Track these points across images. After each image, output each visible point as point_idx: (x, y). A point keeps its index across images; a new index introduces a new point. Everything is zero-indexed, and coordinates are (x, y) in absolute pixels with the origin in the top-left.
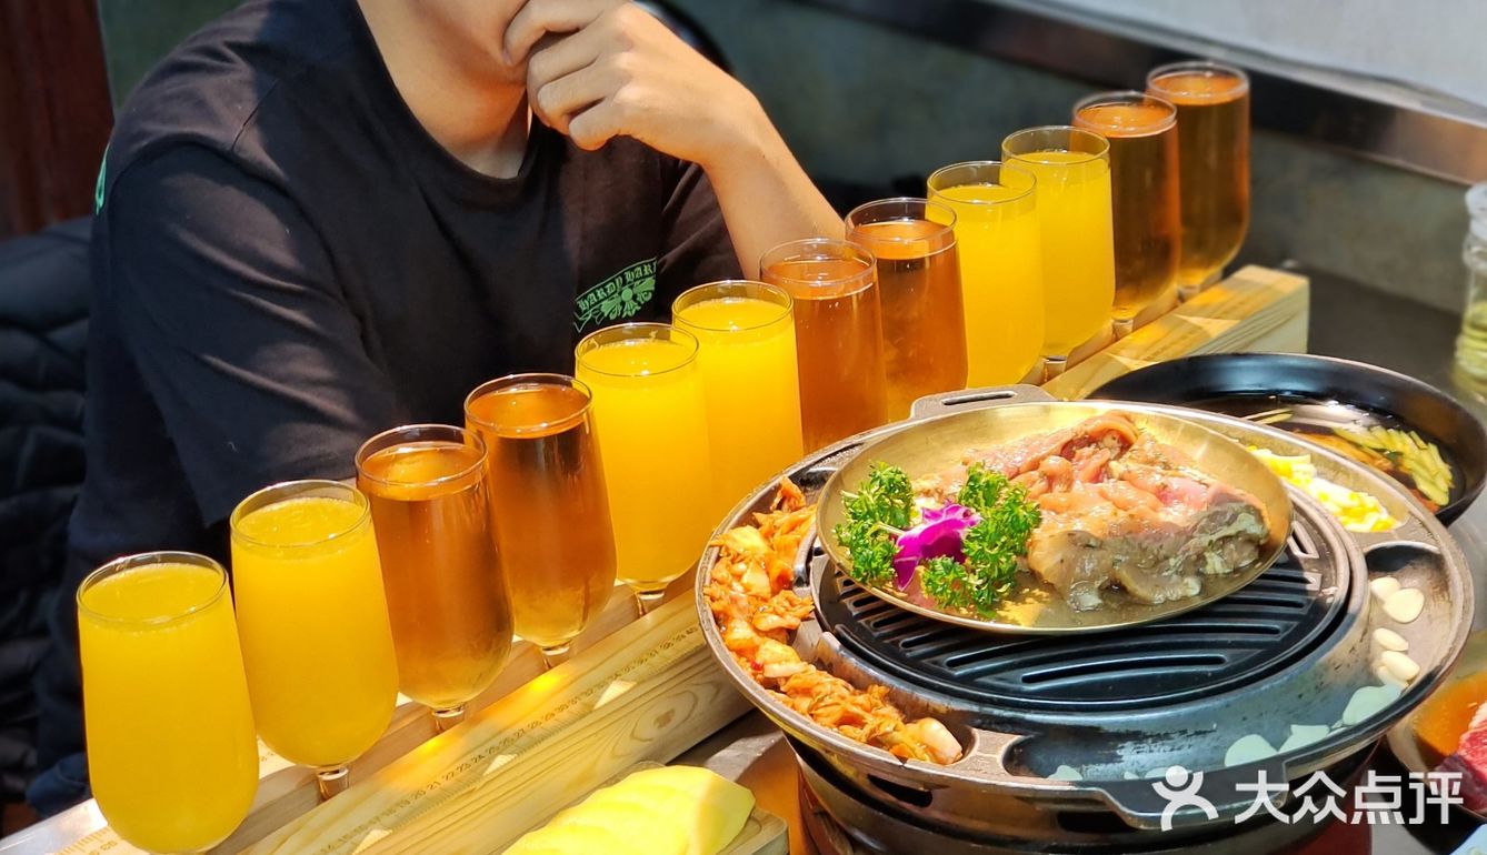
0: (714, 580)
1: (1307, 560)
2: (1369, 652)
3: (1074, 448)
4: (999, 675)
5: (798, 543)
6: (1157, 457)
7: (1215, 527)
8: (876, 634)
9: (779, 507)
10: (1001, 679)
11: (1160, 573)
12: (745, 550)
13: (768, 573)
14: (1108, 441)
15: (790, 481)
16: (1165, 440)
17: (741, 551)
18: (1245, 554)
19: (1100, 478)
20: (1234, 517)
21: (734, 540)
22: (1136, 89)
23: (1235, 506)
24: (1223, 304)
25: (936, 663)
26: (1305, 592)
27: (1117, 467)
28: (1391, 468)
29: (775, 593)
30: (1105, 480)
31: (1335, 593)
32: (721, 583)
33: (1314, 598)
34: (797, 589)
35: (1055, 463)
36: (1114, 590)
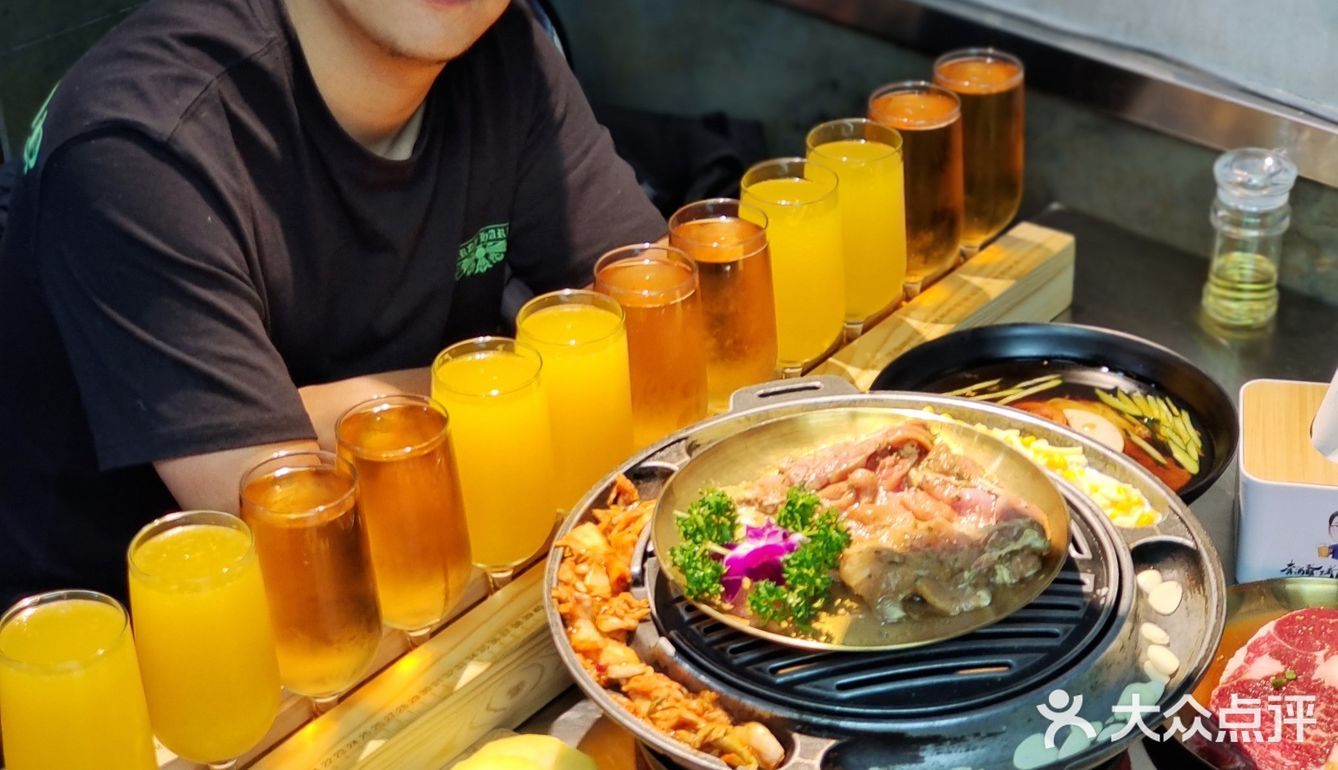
0: (560, 581)
1: (1082, 561)
2: (1136, 647)
3: (878, 459)
4: (815, 683)
5: (634, 544)
6: (952, 467)
7: (1003, 542)
8: (707, 640)
9: (615, 502)
10: (817, 687)
11: (957, 584)
12: (587, 550)
13: (608, 573)
14: (908, 449)
15: (624, 477)
16: (958, 448)
17: (583, 551)
18: (1030, 565)
19: (902, 487)
20: (1021, 532)
21: (577, 542)
22: (926, 80)
23: (1021, 522)
24: (1000, 263)
25: (759, 670)
26: (1081, 594)
27: (916, 476)
28: (1149, 436)
29: (615, 593)
30: (906, 489)
31: (1108, 594)
32: (566, 584)
33: (1088, 600)
34: (635, 590)
35: (861, 475)
36: (915, 603)
